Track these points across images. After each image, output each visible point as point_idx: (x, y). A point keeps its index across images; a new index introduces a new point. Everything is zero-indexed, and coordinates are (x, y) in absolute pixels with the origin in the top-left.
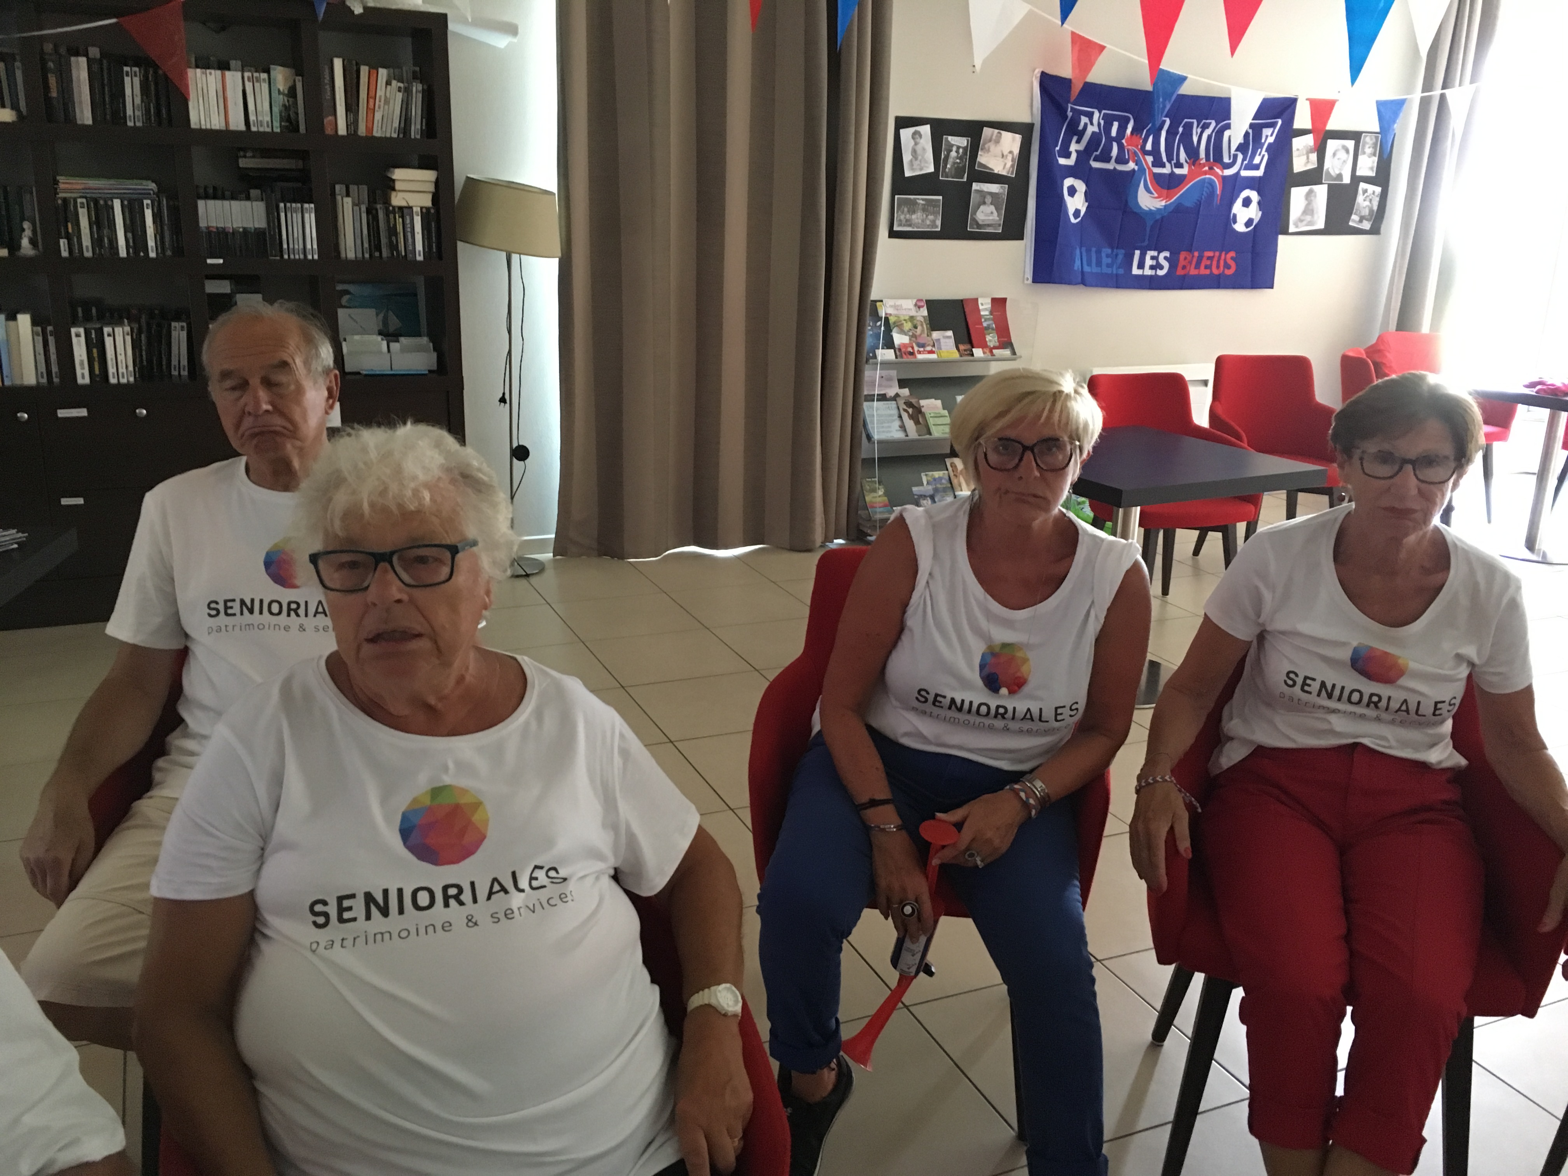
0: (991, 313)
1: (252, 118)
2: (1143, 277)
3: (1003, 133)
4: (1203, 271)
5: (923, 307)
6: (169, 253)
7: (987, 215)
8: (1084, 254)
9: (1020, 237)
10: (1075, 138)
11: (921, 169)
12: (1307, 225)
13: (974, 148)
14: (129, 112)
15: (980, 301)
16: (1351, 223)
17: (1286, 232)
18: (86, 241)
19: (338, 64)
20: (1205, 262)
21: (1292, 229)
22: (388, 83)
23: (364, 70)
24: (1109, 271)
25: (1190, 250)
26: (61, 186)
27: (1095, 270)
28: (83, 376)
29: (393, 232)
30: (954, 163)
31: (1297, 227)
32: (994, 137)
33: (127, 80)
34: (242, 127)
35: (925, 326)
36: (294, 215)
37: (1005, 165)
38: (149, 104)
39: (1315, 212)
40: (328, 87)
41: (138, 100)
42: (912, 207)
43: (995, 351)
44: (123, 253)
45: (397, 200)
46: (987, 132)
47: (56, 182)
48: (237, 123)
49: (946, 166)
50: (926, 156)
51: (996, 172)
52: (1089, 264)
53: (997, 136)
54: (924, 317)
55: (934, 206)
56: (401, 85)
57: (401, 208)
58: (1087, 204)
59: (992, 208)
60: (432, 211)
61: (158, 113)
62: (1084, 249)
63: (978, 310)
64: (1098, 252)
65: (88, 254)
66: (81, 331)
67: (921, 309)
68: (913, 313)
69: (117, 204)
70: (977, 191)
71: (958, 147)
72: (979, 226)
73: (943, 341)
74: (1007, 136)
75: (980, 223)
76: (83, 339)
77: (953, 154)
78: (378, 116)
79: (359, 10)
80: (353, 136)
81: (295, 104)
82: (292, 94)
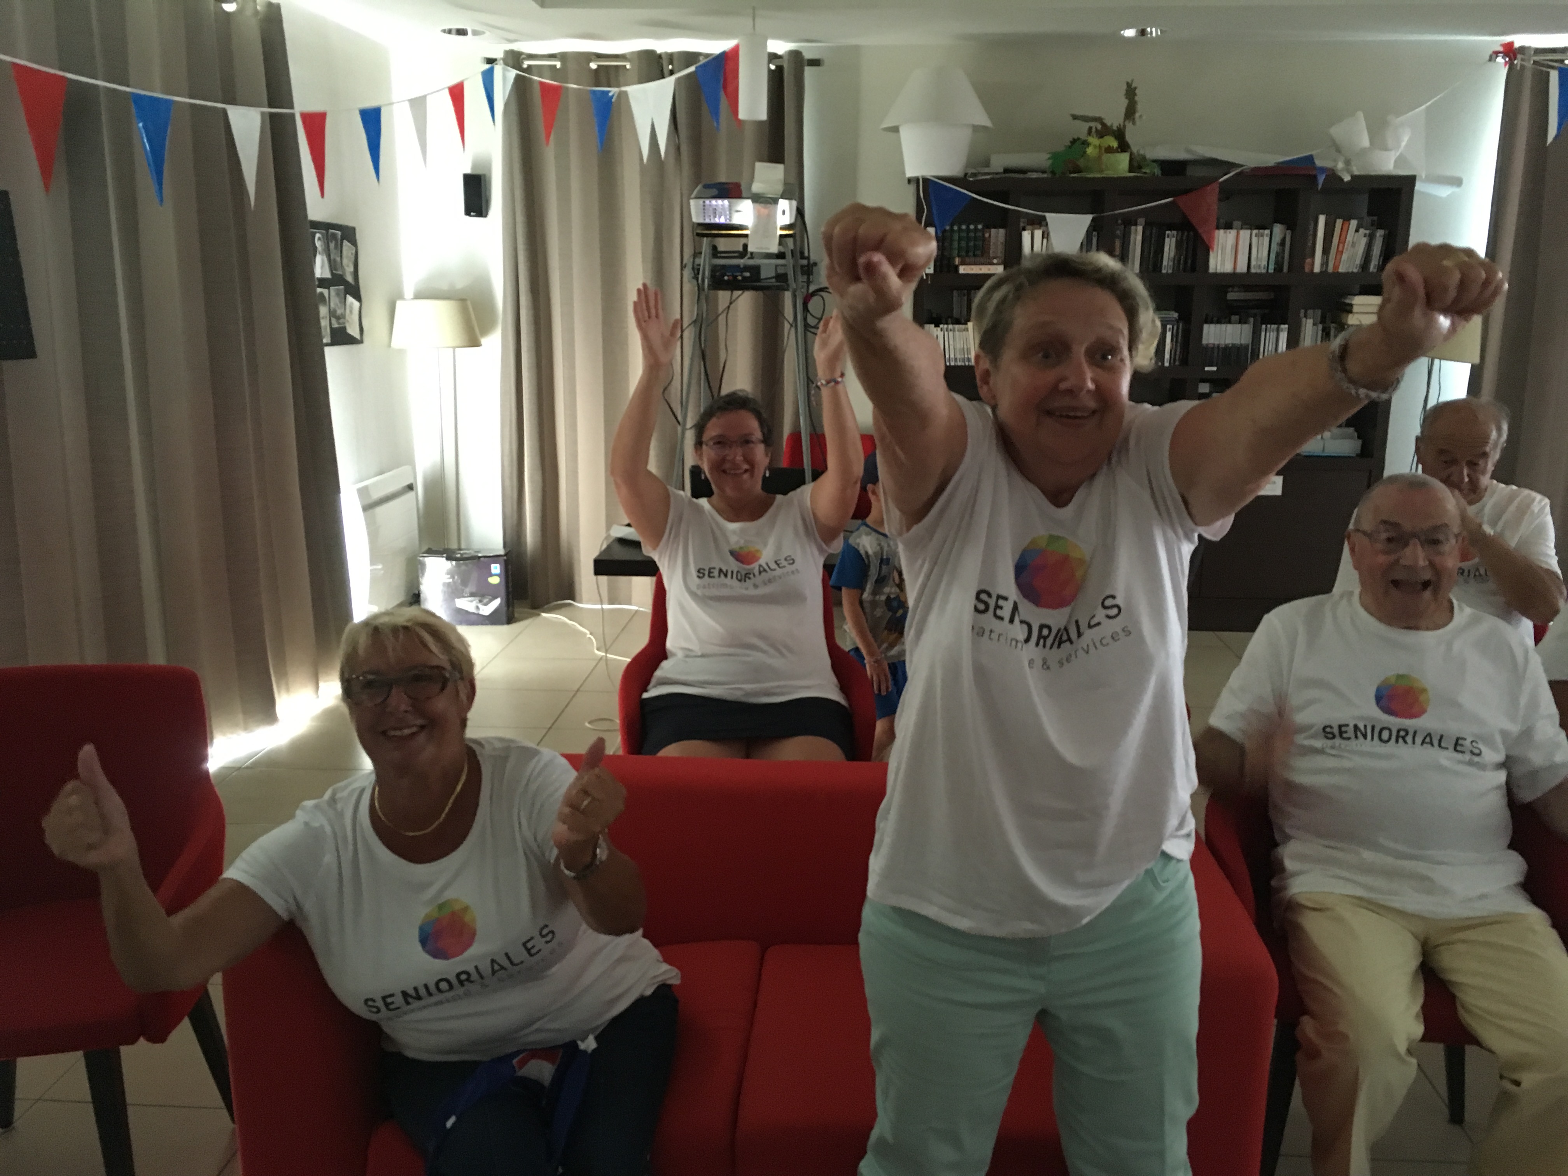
1: (1253, 263)
6: (1177, 363)
14: (1165, 263)
19: (1322, 219)
22: (1357, 231)
23: (1339, 222)
33: (1167, 240)
34: (1245, 270)
36: (1272, 333)
38: (1181, 256)
40: (1311, 238)
41: (1172, 254)
45: (1352, 320)
48: (1242, 268)
56: (1367, 232)
61: (1186, 262)
78: (1345, 257)
79: (1347, 178)
80: (1324, 273)
81: (1284, 251)
82: (1282, 243)
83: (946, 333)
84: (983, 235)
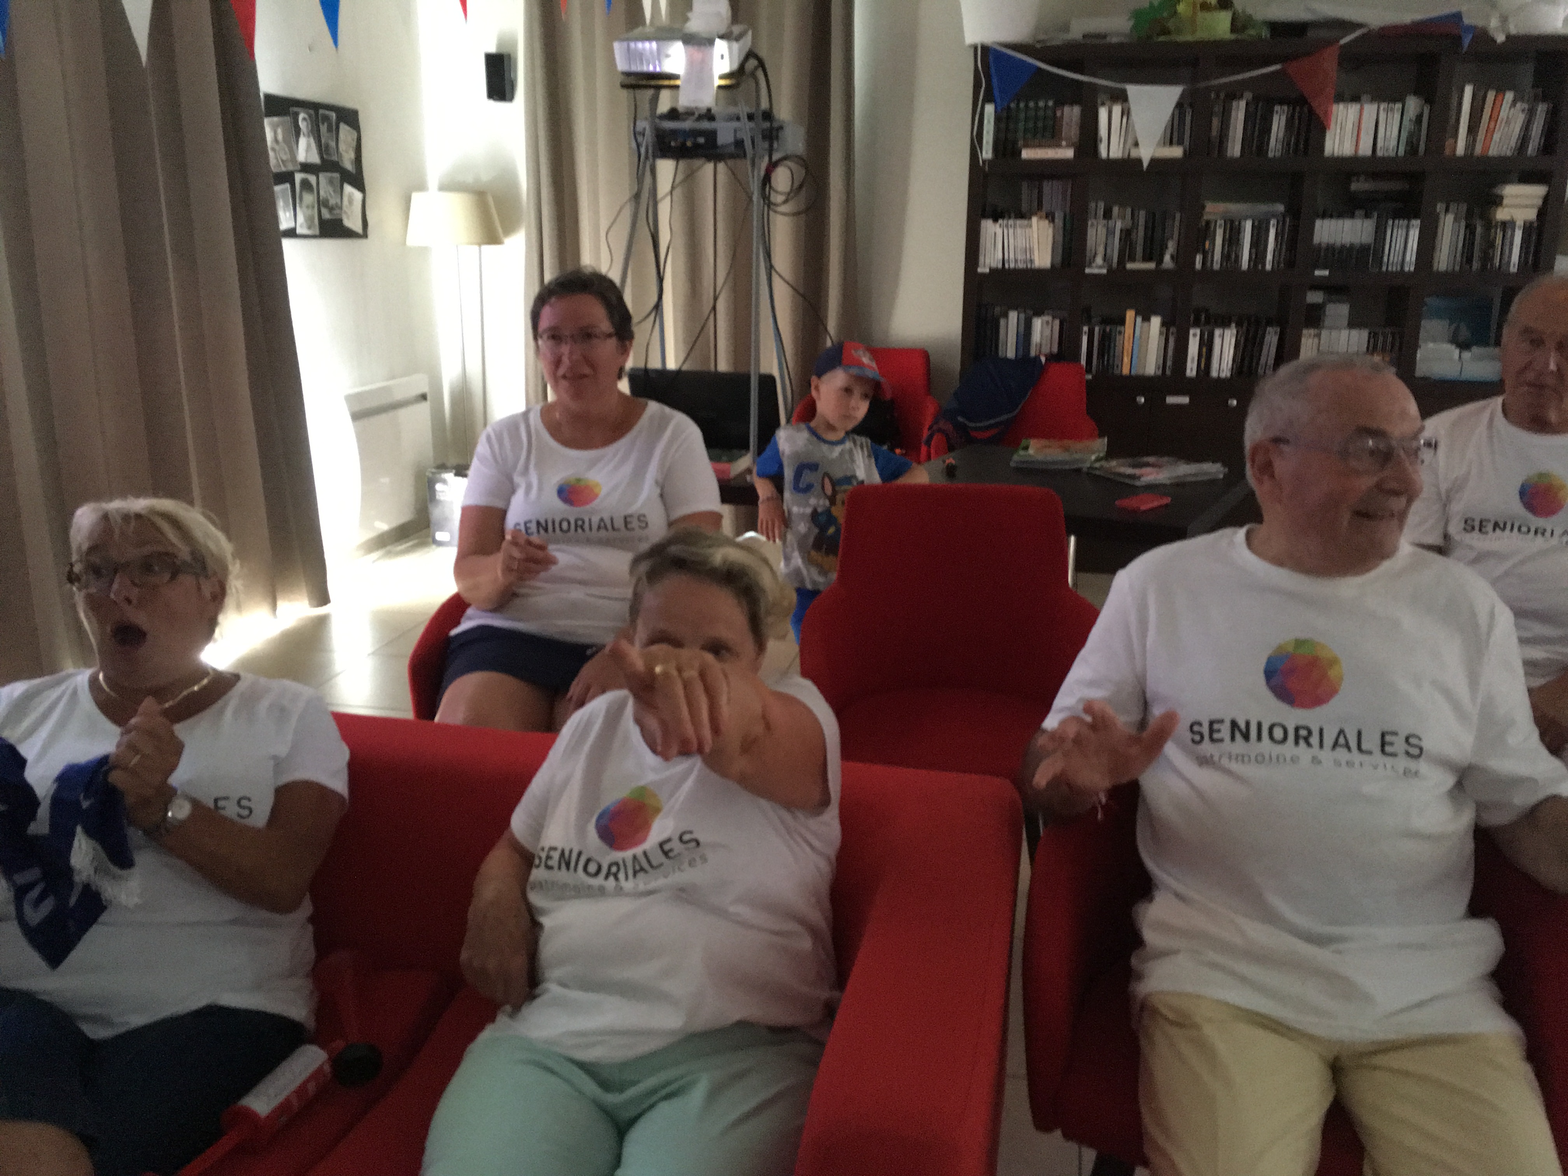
1: (1380, 143)
6: (1283, 267)
14: (1272, 144)
18: (1218, 255)
19: (1468, 91)
23: (1490, 95)
26: (1206, 210)
28: (1191, 370)
29: (1491, 245)
33: (1275, 117)
34: (1369, 152)
36: (1399, 230)
38: (1291, 137)
40: (1454, 113)
44: (1244, 266)
45: (1501, 214)
47: (1203, 207)
48: (1365, 150)
56: (1525, 106)
57: (1503, 223)
60: (1536, 224)
61: (1297, 144)
65: (1216, 266)
66: (1198, 331)
69: (1248, 223)
76: (1198, 338)
78: (1496, 136)
79: (1500, 38)
80: (1469, 155)
81: (1420, 130)
82: (1419, 119)
83: (1005, 230)
84: (1055, 114)
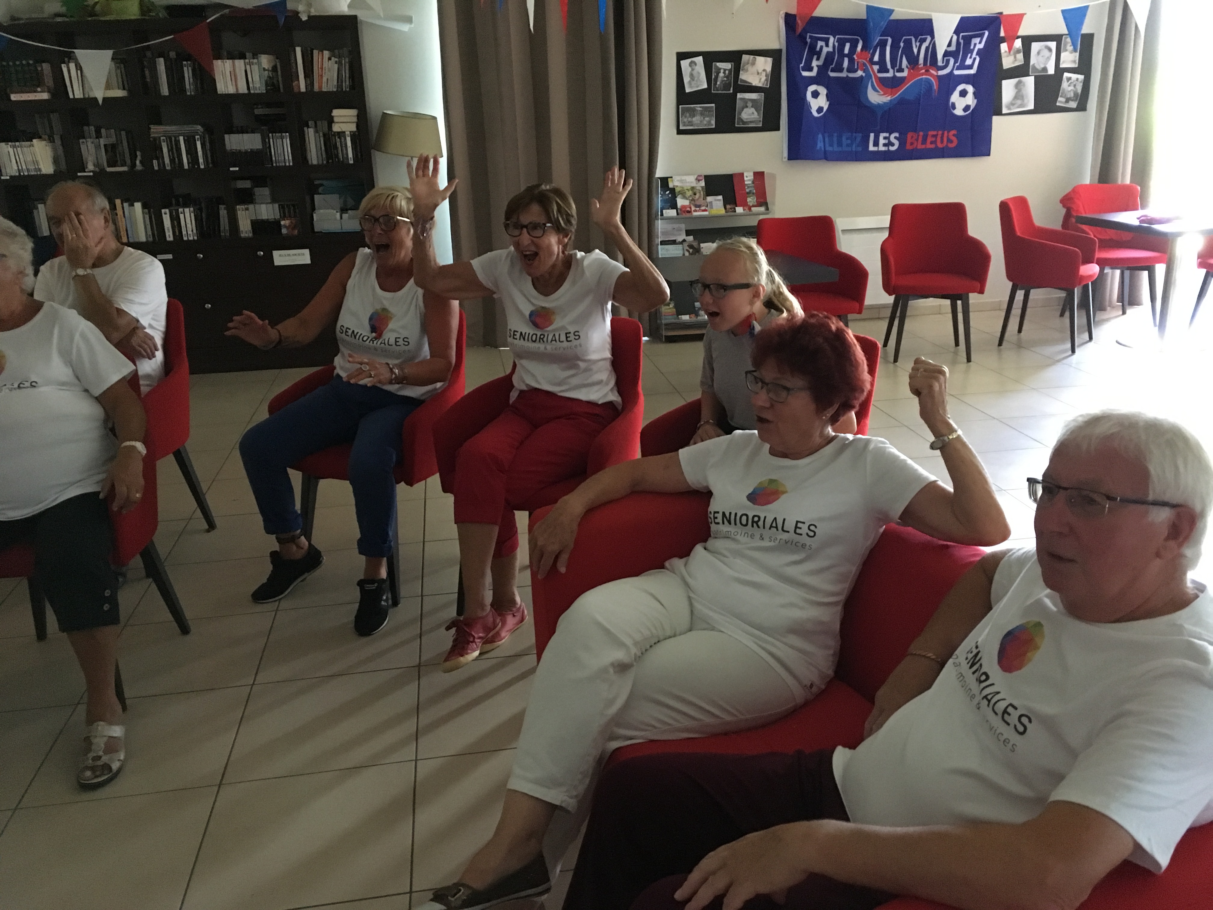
0: (753, 182)
2: (878, 152)
3: (757, 57)
4: (929, 146)
5: (701, 180)
6: (211, 165)
7: (750, 115)
8: (827, 139)
9: (778, 129)
10: (815, 57)
11: (697, 87)
12: (1018, 107)
13: (737, 69)
14: (187, 87)
15: (745, 175)
16: (1058, 104)
17: (999, 113)
18: (167, 161)
19: (298, 50)
20: (929, 140)
21: (1005, 111)
22: (330, 59)
24: (849, 149)
25: (915, 130)
26: (152, 130)
27: (836, 148)
28: (170, 236)
29: (335, 147)
30: (723, 81)
31: (1009, 109)
32: (750, 61)
33: (185, 69)
35: (702, 193)
36: (278, 140)
37: (760, 79)
38: (198, 81)
39: (1025, 97)
40: (294, 66)
41: (191, 80)
42: (693, 113)
43: (753, 209)
44: (186, 166)
45: (336, 128)
46: (745, 57)
47: (150, 129)
49: (716, 83)
50: (700, 78)
51: (754, 84)
52: (831, 145)
53: (752, 60)
54: (702, 187)
55: (710, 111)
56: (337, 59)
57: (339, 133)
58: (828, 103)
59: (753, 110)
60: (357, 133)
61: (201, 86)
62: (826, 135)
63: (744, 181)
64: (840, 137)
65: (168, 168)
66: (167, 211)
67: (700, 182)
68: (694, 185)
69: (181, 138)
70: (741, 99)
71: (725, 70)
72: (744, 123)
73: (714, 203)
74: (760, 60)
75: (745, 120)
76: (168, 215)
77: (721, 75)
78: (325, 79)
79: (304, 18)
80: (310, 91)
81: (277, 75)
83: (15, 149)
84: (36, 69)
